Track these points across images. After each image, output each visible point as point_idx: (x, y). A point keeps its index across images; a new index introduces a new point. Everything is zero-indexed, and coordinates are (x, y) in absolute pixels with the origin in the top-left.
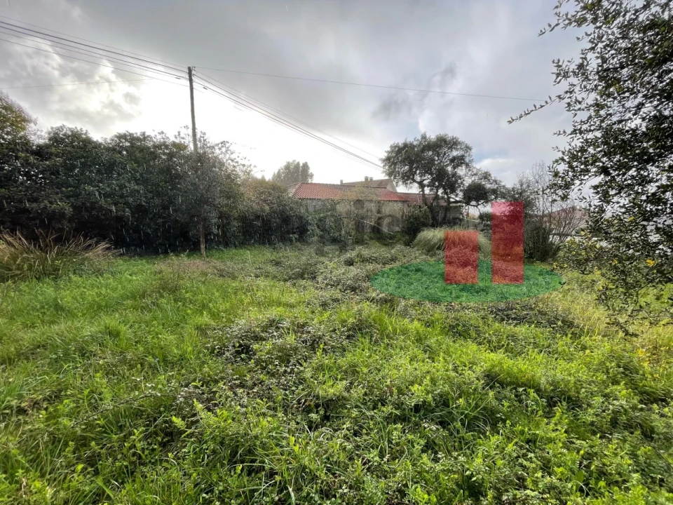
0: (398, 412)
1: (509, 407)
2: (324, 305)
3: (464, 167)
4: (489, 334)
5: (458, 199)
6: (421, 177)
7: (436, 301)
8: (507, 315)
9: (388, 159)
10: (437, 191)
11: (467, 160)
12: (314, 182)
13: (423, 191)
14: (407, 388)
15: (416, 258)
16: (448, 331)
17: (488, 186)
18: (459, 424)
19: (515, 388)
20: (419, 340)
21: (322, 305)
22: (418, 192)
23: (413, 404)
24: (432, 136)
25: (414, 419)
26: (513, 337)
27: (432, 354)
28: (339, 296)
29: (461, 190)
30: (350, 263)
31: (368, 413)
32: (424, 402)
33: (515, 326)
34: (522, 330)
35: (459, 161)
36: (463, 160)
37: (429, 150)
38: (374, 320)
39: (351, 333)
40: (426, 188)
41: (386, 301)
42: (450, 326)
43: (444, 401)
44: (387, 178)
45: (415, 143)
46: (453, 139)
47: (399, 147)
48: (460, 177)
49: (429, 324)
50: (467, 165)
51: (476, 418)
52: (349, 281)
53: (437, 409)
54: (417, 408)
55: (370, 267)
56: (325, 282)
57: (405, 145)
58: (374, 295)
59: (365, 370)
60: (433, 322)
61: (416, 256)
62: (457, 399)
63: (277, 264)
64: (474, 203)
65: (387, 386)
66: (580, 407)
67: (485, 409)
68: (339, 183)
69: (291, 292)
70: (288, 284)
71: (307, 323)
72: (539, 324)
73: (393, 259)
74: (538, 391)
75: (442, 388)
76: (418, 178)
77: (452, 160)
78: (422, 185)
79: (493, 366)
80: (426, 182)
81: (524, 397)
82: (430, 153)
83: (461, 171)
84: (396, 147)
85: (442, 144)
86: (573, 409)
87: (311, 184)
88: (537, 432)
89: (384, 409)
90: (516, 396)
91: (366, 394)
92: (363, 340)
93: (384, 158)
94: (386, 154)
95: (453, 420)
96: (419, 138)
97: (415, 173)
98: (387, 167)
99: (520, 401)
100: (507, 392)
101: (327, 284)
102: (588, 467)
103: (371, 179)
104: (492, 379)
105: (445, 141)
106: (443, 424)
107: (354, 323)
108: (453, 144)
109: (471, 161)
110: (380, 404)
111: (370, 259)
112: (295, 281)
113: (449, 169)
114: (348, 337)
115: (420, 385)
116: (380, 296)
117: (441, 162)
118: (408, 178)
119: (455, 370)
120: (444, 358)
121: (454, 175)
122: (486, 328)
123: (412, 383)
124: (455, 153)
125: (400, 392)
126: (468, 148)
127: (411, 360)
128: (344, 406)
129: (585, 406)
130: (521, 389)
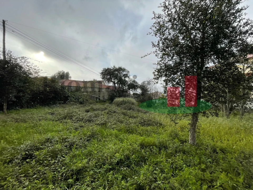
0: (110, 167)
1: (149, 154)
2: (76, 129)
3: (127, 78)
4: (140, 131)
5: (126, 88)
6: (114, 80)
7: (122, 122)
8: (144, 124)
9: (102, 73)
10: (120, 85)
11: (128, 76)
12: (71, 80)
13: (115, 85)
14: (114, 156)
15: (113, 108)
16: (127, 132)
17: (135, 84)
18: (134, 165)
19: (150, 147)
20: (116, 136)
21: (75, 129)
22: (113, 85)
23: (116, 162)
24: (117, 67)
25: (117, 168)
26: (147, 131)
27: (122, 141)
28: (83, 124)
29: (127, 85)
30: (88, 111)
31: (98, 171)
32: (121, 159)
33: (147, 127)
34: (149, 128)
35: (126, 76)
36: (127, 75)
37: (116, 71)
38: (99, 132)
39: (89, 139)
40: (116, 84)
41: (103, 124)
42: (127, 130)
43: (128, 158)
44: (102, 80)
45: (112, 68)
46: (124, 68)
47: (106, 69)
48: (126, 81)
49: (119, 130)
50: (128, 77)
51: (139, 161)
52: (87, 118)
53: (126, 161)
54: (118, 163)
55: (96, 112)
56: (77, 120)
57: (108, 69)
58: (98, 122)
59: (96, 152)
60: (121, 129)
61: (113, 107)
62: (132, 155)
63: (52, 114)
64: (131, 89)
65: (105, 157)
66: (167, 149)
67: (141, 157)
68: (83, 81)
69: (60, 125)
70: (58, 122)
71: (68, 137)
72: (153, 125)
73: (106, 109)
74: (156, 146)
75: (127, 152)
76: (113, 80)
77: (124, 75)
78: (114, 83)
79: (143, 141)
80: (116, 82)
81: (152, 149)
82: (117, 72)
83: (127, 79)
84: (105, 69)
85: (120, 69)
86: (166, 150)
87: (70, 80)
88: (158, 160)
89: (105, 167)
90: (150, 150)
91: (96, 163)
92: (94, 141)
93: (101, 73)
94: (101, 71)
95: (132, 164)
96: (113, 67)
97: (112, 79)
98: (102, 76)
99: (152, 151)
100: (147, 149)
101: (78, 120)
102: (172, 167)
103: (96, 80)
104: (142, 146)
105: (121, 69)
106: (128, 166)
107: (90, 134)
108: (124, 70)
109: (130, 76)
110: (103, 165)
111: (96, 109)
112: (61, 121)
113: (123, 78)
114: (88, 140)
115: (118, 153)
116: (101, 122)
117: (120, 75)
118: (109, 80)
119: (130, 145)
120: (126, 141)
121: (125, 80)
122: (138, 129)
123: (115, 153)
124: (124, 73)
125: (111, 158)
126: (128, 72)
127: (114, 145)
128: (86, 171)
129: (168, 148)
130: (151, 147)
